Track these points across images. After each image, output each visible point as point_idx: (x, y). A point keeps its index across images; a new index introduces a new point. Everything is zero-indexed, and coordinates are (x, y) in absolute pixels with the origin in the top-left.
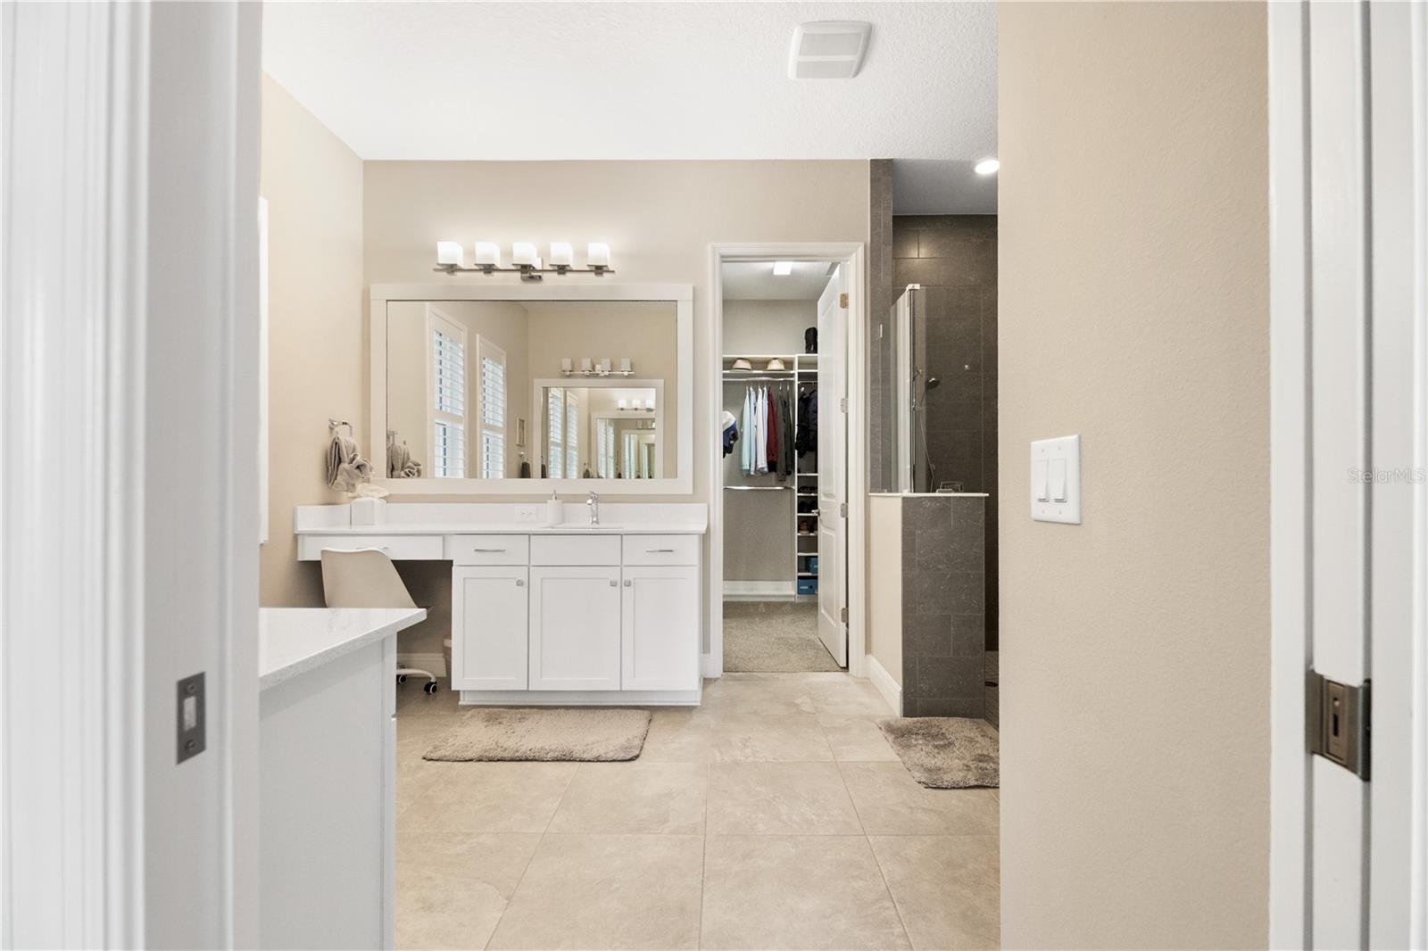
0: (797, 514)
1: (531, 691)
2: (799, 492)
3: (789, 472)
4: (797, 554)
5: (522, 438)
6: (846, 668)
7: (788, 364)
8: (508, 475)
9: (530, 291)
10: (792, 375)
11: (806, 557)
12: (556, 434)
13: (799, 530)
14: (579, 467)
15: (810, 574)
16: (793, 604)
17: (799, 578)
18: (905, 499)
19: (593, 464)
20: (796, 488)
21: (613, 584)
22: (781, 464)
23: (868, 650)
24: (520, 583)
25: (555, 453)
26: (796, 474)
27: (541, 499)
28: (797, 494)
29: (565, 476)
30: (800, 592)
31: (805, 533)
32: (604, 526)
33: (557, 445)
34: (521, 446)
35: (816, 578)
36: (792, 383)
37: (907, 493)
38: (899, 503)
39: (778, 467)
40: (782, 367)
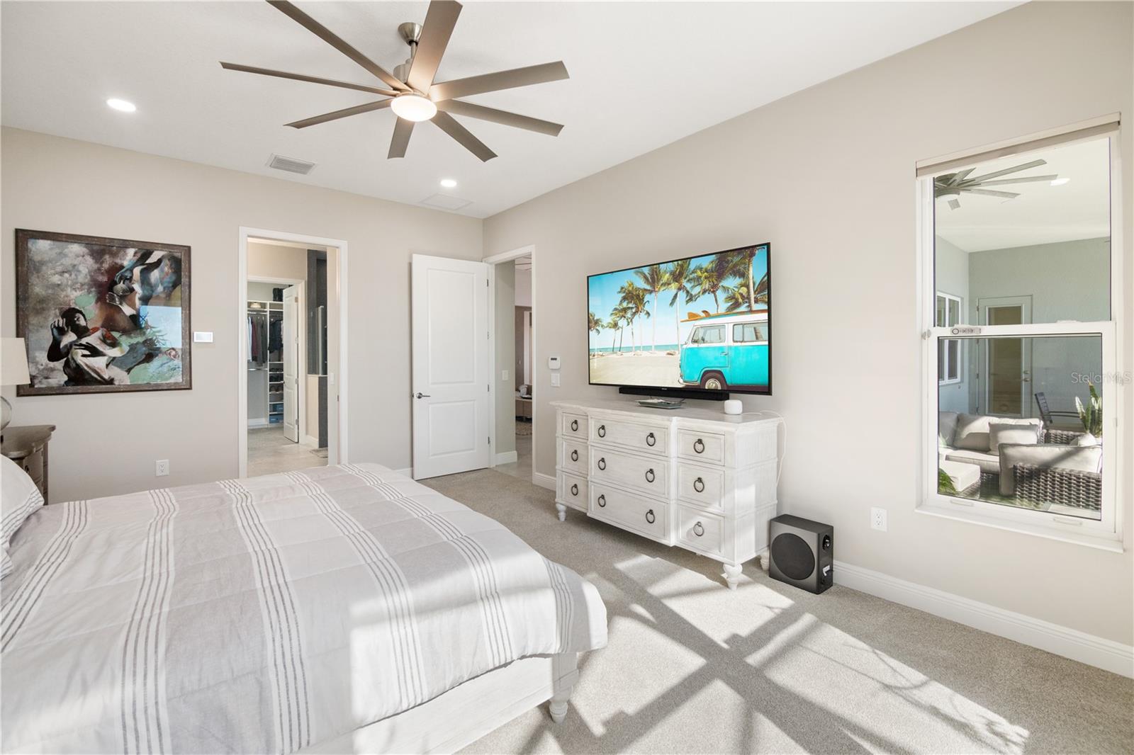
0: (269, 383)
2: (270, 371)
3: (264, 361)
4: (269, 403)
6: (298, 442)
7: (263, 305)
10: (266, 312)
11: (274, 404)
13: (270, 391)
15: (276, 413)
16: (267, 428)
17: (270, 415)
18: (319, 378)
20: (268, 369)
22: (260, 356)
23: (307, 433)
26: (268, 362)
28: (269, 373)
30: (271, 422)
31: (273, 392)
35: (282, 414)
36: (265, 316)
37: (320, 375)
38: (318, 379)
39: (258, 359)
40: (259, 307)
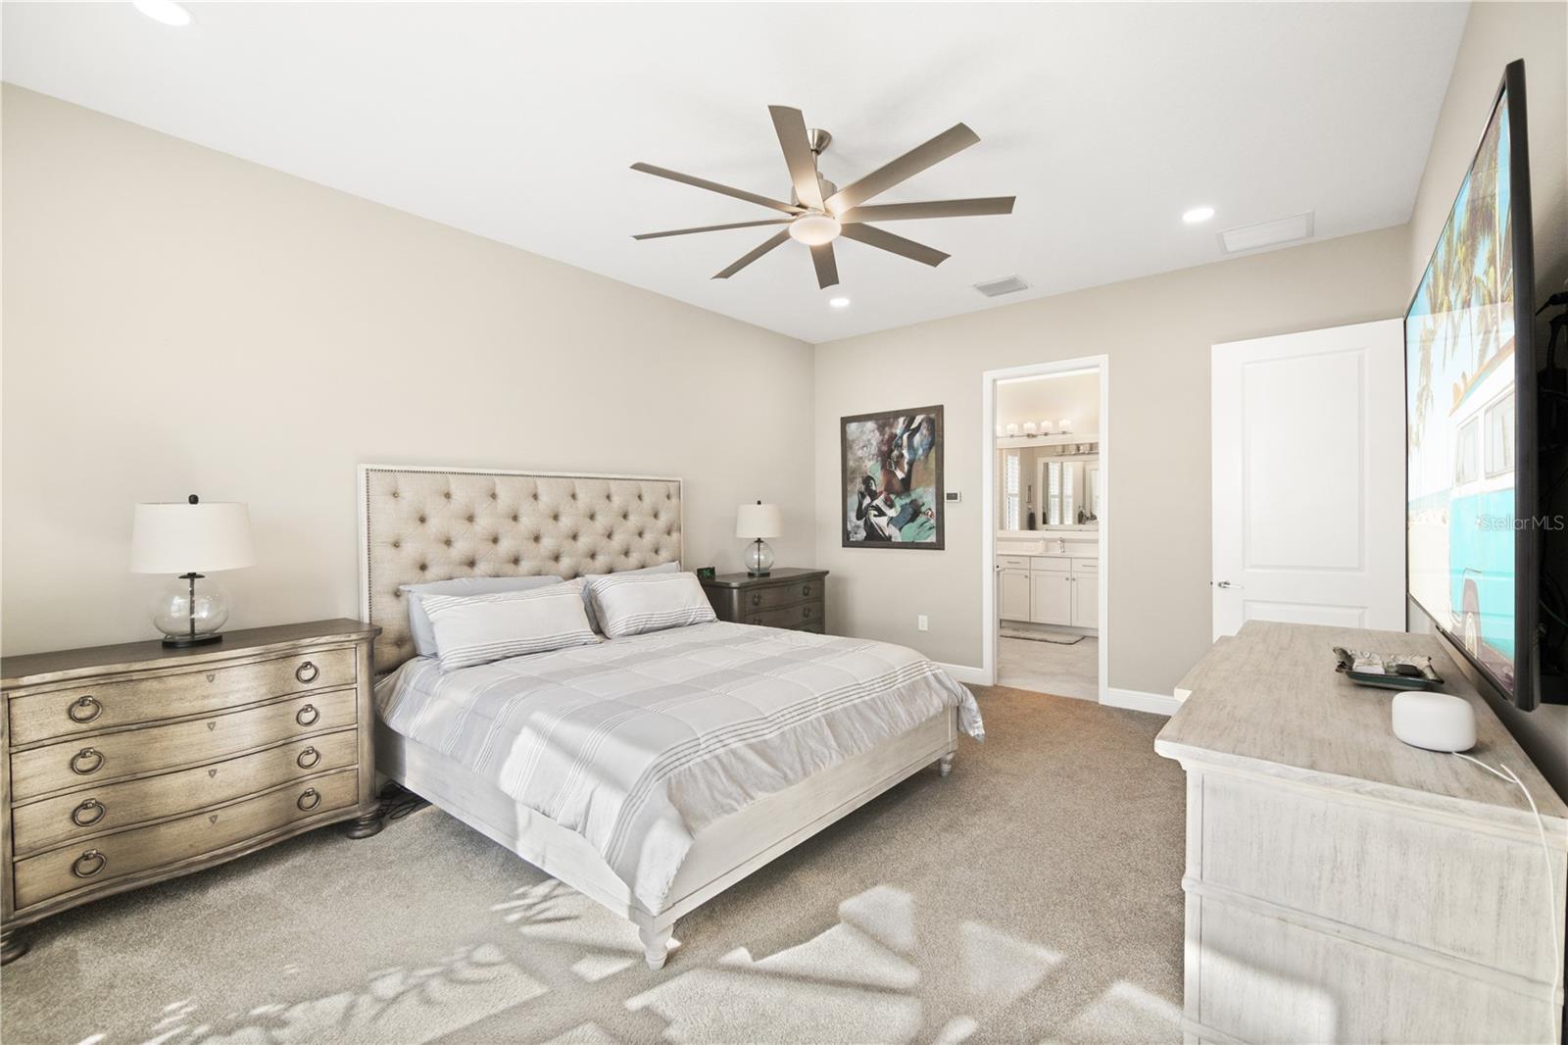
1: (1033, 623)
5: (1029, 497)
8: (1022, 529)
9: (1032, 443)
12: (1054, 490)
14: (1074, 510)
19: (1087, 505)
21: (1067, 579)
24: (1026, 577)
25: (1054, 504)
27: (1036, 540)
29: (1062, 522)
32: (1067, 554)
33: (1054, 496)
34: (1029, 502)
